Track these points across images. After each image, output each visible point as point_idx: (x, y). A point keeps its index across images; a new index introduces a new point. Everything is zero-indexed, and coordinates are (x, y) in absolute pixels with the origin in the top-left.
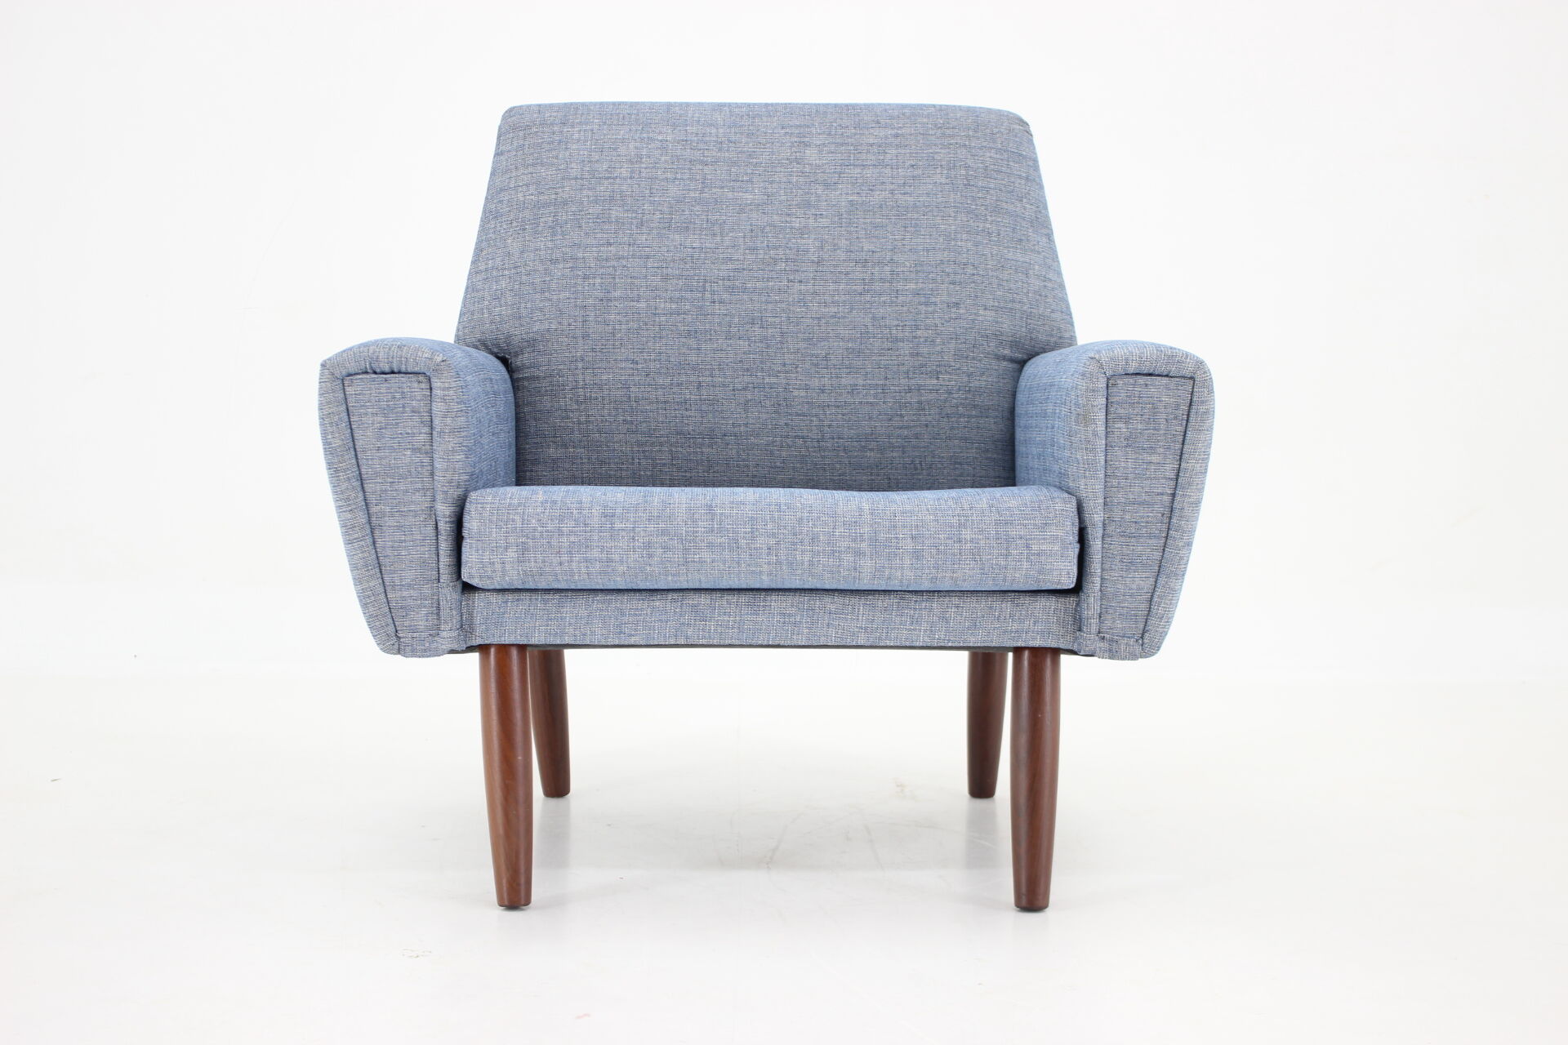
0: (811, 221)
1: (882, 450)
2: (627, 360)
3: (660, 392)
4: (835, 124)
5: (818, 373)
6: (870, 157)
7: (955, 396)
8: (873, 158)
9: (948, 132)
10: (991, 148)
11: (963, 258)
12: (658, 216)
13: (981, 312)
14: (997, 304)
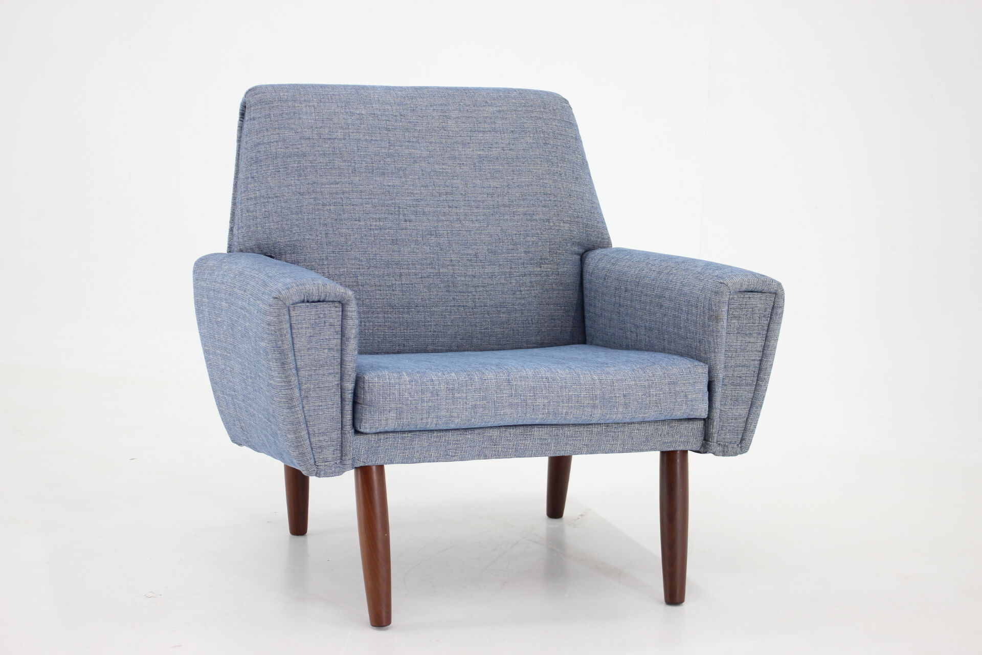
0: (458, 168)
1: (509, 313)
2: (356, 259)
3: (377, 279)
4: (462, 104)
5: (472, 265)
6: (486, 125)
7: (551, 278)
8: (489, 126)
9: (529, 109)
10: (555, 119)
11: (548, 190)
12: (364, 164)
13: (562, 225)
14: (569, 219)
